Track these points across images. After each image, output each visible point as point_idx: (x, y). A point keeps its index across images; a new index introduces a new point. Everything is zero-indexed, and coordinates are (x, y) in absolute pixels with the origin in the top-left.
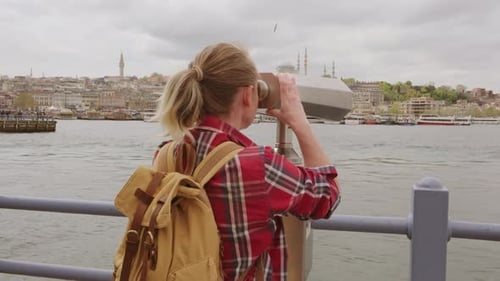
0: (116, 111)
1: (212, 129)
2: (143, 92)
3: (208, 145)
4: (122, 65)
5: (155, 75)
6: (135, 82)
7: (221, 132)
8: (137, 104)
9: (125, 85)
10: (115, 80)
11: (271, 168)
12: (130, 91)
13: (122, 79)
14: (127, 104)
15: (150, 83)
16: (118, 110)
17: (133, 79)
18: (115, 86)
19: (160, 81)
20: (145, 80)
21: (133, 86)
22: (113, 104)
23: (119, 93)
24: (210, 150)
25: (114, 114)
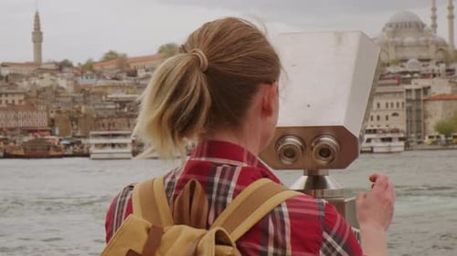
0: (26, 139)
1: (233, 162)
2: (86, 93)
3: (233, 184)
4: (38, 36)
5: (111, 56)
6: (67, 72)
7: (245, 165)
8: (74, 120)
9: (46, 81)
10: (25, 71)
11: (330, 239)
12: (57, 92)
13: (38, 68)
14: (52, 122)
15: (99, 75)
16: (31, 137)
17: (62, 66)
18: (25, 84)
19: (124, 68)
20: (89, 68)
21: (62, 83)
22: (21, 124)
23: (33, 99)
24: (237, 192)
25: (24, 146)
